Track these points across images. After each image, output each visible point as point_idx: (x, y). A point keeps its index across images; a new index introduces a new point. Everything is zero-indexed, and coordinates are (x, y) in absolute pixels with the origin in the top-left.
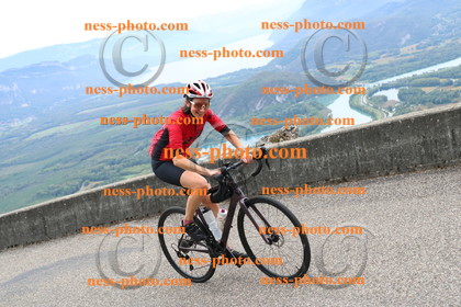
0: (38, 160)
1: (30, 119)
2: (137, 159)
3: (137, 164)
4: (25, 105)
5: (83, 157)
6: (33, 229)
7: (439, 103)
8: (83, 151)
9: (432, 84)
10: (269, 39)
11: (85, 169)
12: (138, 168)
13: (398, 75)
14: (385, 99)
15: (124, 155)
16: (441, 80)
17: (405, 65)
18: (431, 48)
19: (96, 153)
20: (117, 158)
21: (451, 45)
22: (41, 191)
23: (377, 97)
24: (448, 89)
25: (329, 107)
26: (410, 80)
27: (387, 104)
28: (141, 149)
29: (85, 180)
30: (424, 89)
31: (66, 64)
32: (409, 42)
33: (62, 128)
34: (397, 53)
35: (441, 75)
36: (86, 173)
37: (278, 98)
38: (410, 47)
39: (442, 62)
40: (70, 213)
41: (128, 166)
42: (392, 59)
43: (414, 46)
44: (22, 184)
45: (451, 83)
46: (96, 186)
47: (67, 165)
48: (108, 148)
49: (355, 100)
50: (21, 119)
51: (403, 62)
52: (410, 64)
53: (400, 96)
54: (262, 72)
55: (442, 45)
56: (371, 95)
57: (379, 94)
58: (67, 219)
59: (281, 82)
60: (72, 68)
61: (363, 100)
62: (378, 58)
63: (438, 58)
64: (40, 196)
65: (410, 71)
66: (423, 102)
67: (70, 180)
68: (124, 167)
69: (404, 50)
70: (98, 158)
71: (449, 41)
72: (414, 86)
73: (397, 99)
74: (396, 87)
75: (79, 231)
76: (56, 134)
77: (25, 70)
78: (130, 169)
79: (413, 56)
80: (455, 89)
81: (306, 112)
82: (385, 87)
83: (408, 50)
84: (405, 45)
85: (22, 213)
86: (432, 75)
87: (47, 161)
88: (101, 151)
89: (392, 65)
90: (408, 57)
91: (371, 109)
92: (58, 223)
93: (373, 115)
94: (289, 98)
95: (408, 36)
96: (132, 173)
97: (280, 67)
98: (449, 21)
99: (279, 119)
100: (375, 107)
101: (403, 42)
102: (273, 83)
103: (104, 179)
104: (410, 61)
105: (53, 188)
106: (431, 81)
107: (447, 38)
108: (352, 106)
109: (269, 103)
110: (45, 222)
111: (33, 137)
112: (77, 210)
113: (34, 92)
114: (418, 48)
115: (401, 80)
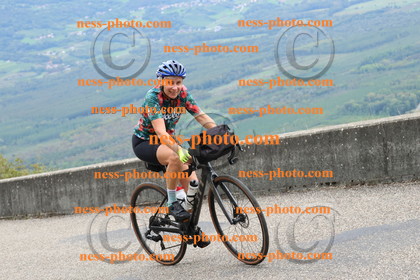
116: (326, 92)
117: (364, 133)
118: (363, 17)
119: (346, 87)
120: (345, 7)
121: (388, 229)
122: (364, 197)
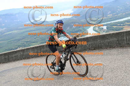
0: (6, 40)
1: (5, 29)
2: (34, 41)
3: (34, 42)
4: (4, 25)
5: (19, 40)
6: (5, 59)
7: (117, 30)
8: (19, 38)
10: (72, 10)
11: (19, 43)
12: (34, 44)
13: (106, 22)
14: (103, 28)
15: (30, 40)
16: (118, 24)
17: (109, 20)
18: (116, 15)
19: (22, 39)
20: (28, 40)
21: (122, 15)
22: (6, 49)
23: (101, 28)
24: (120, 27)
25: (87, 30)
26: (110, 24)
27: (103, 30)
28: (35, 38)
29: (19, 46)
30: (113, 26)
31: (15, 14)
32: (110, 14)
33: (13, 32)
34: (107, 16)
35: (118, 23)
36: (19, 44)
37: (74, 27)
38: (110, 15)
39: (119, 19)
40: (16, 55)
41: (31, 43)
42: (105, 18)
43: (111, 15)
44: (1, 46)
45: (121, 25)
46: (22, 48)
47: (14, 42)
48: (26, 38)
50: (2, 28)
52: (110, 20)
53: (107, 28)
54: (70, 19)
55: (119, 15)
56: (99, 27)
57: (101, 27)
58: (15, 56)
59: (75, 22)
60: (17, 15)
61: (97, 29)
63: (118, 18)
64: (6, 50)
65: (110, 21)
66: (113, 30)
67: (15, 46)
68: (30, 43)
69: (109, 16)
70: (23, 40)
71: (121, 14)
72: (111, 25)
75: (18, 60)
76: (11, 33)
77: (4, 15)
78: (32, 44)
79: (111, 17)
80: (122, 27)
81: (81, 31)
83: (110, 16)
84: (109, 14)
85: (2, 54)
86: (116, 23)
87: (9, 40)
88: (24, 38)
90: (110, 18)
92: (12, 57)
94: (77, 27)
95: (110, 12)
96: (32, 45)
97: (75, 18)
98: (121, 8)
99: (73, 32)
100: (100, 31)
101: (108, 13)
102: (72, 23)
103: (24, 46)
104: (110, 19)
105: (10, 48)
106: (116, 24)
107: (120, 13)
108: (94, 30)
109: (71, 28)
110: (9, 57)
111: (5, 34)
112: (18, 54)
113: (6, 21)
114: (112, 15)
115: (107, 24)
116: (2, 47)
117: (5, 54)
118: (7, 34)
119: (5, 46)
120: (4, 33)
121: (8, 70)
122: (5, 65)
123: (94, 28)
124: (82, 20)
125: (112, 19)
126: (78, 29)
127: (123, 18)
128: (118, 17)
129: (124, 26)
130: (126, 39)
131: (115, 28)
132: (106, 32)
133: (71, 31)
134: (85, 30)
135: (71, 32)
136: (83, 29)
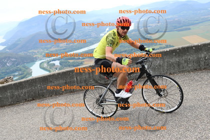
7: (75, 66)
9: (72, 59)
10: (3, 38)
14: (54, 64)
18: (71, 45)
23: (51, 64)
24: (78, 61)
27: (55, 67)
30: (69, 61)
34: (58, 46)
37: (8, 64)
42: (57, 48)
43: (65, 44)
45: (80, 59)
49: (42, 65)
51: (61, 50)
52: (64, 51)
53: (60, 63)
56: (48, 63)
59: (9, 58)
61: (45, 65)
62: (51, 48)
66: (69, 66)
69: (61, 45)
72: (65, 59)
73: (59, 65)
74: (59, 60)
79: (65, 48)
80: (81, 61)
81: (20, 70)
82: (54, 60)
83: (63, 45)
89: (57, 51)
91: (49, 69)
93: (49, 71)
94: (13, 64)
97: (8, 51)
98: (78, 34)
100: (50, 68)
102: (5, 58)
104: (64, 49)
108: (41, 68)
109: (3, 66)
114: (67, 44)
123: (41, 64)
124: (20, 53)
125: (67, 50)
126: (15, 68)
127: (81, 48)
128: (75, 47)
129: (84, 59)
130: (77, 81)
131: (73, 63)
132: (60, 69)
133: (4, 71)
134: (27, 68)
135: (4, 73)
136: (24, 67)
